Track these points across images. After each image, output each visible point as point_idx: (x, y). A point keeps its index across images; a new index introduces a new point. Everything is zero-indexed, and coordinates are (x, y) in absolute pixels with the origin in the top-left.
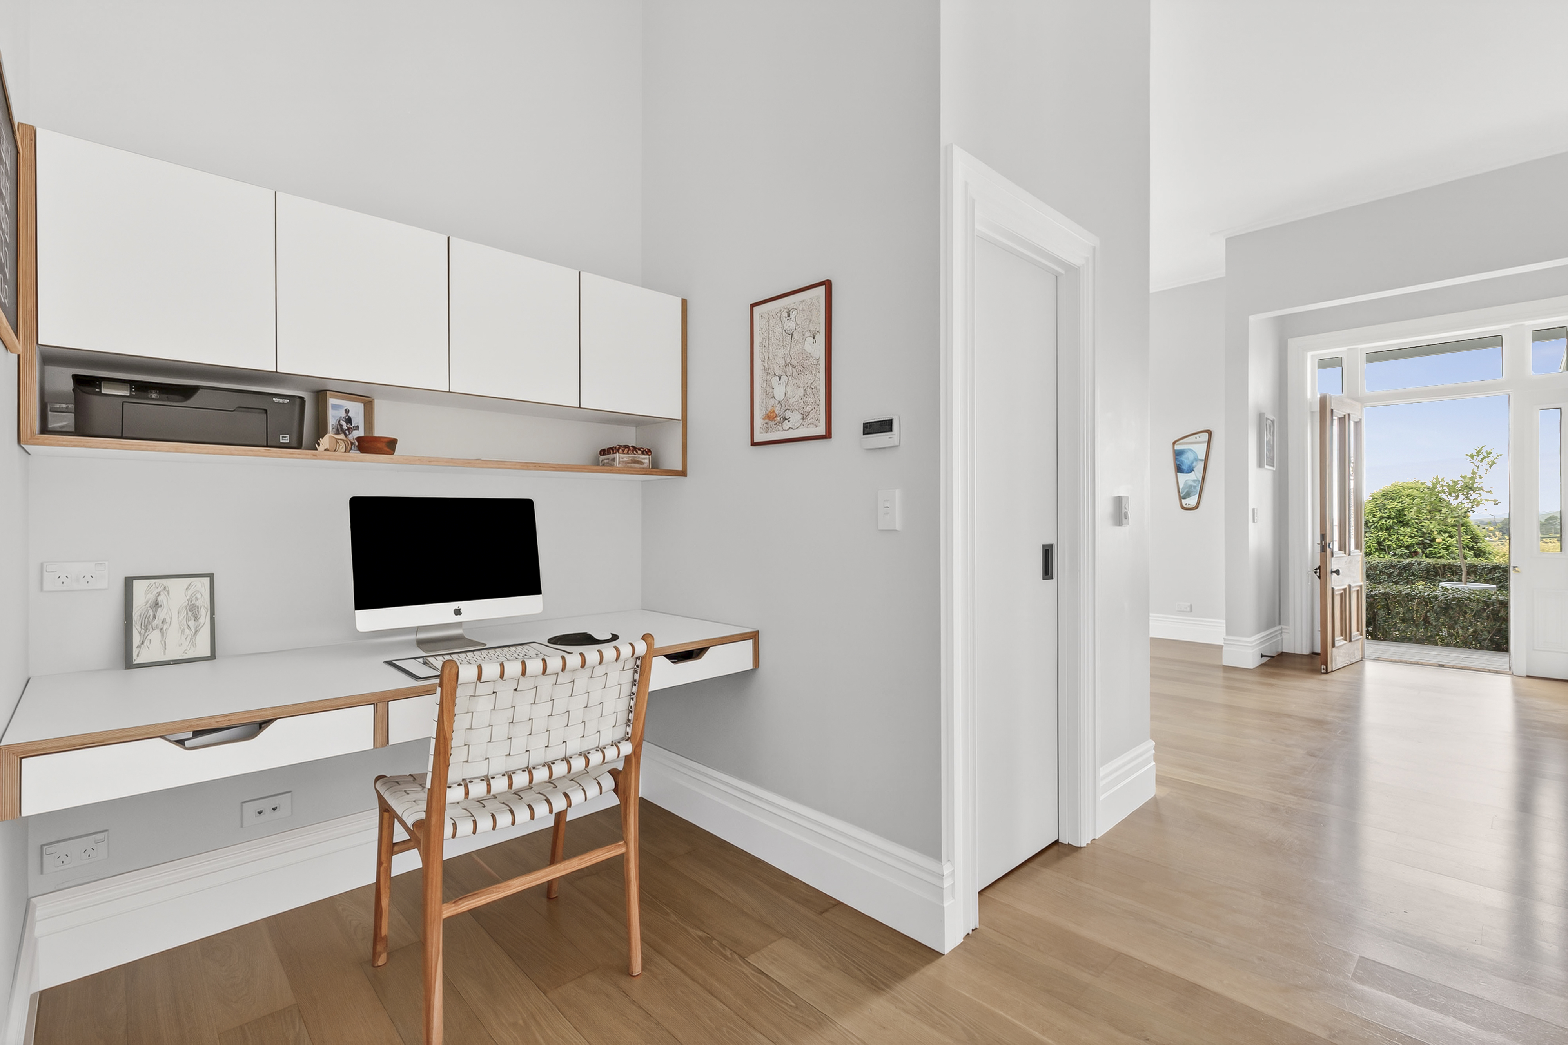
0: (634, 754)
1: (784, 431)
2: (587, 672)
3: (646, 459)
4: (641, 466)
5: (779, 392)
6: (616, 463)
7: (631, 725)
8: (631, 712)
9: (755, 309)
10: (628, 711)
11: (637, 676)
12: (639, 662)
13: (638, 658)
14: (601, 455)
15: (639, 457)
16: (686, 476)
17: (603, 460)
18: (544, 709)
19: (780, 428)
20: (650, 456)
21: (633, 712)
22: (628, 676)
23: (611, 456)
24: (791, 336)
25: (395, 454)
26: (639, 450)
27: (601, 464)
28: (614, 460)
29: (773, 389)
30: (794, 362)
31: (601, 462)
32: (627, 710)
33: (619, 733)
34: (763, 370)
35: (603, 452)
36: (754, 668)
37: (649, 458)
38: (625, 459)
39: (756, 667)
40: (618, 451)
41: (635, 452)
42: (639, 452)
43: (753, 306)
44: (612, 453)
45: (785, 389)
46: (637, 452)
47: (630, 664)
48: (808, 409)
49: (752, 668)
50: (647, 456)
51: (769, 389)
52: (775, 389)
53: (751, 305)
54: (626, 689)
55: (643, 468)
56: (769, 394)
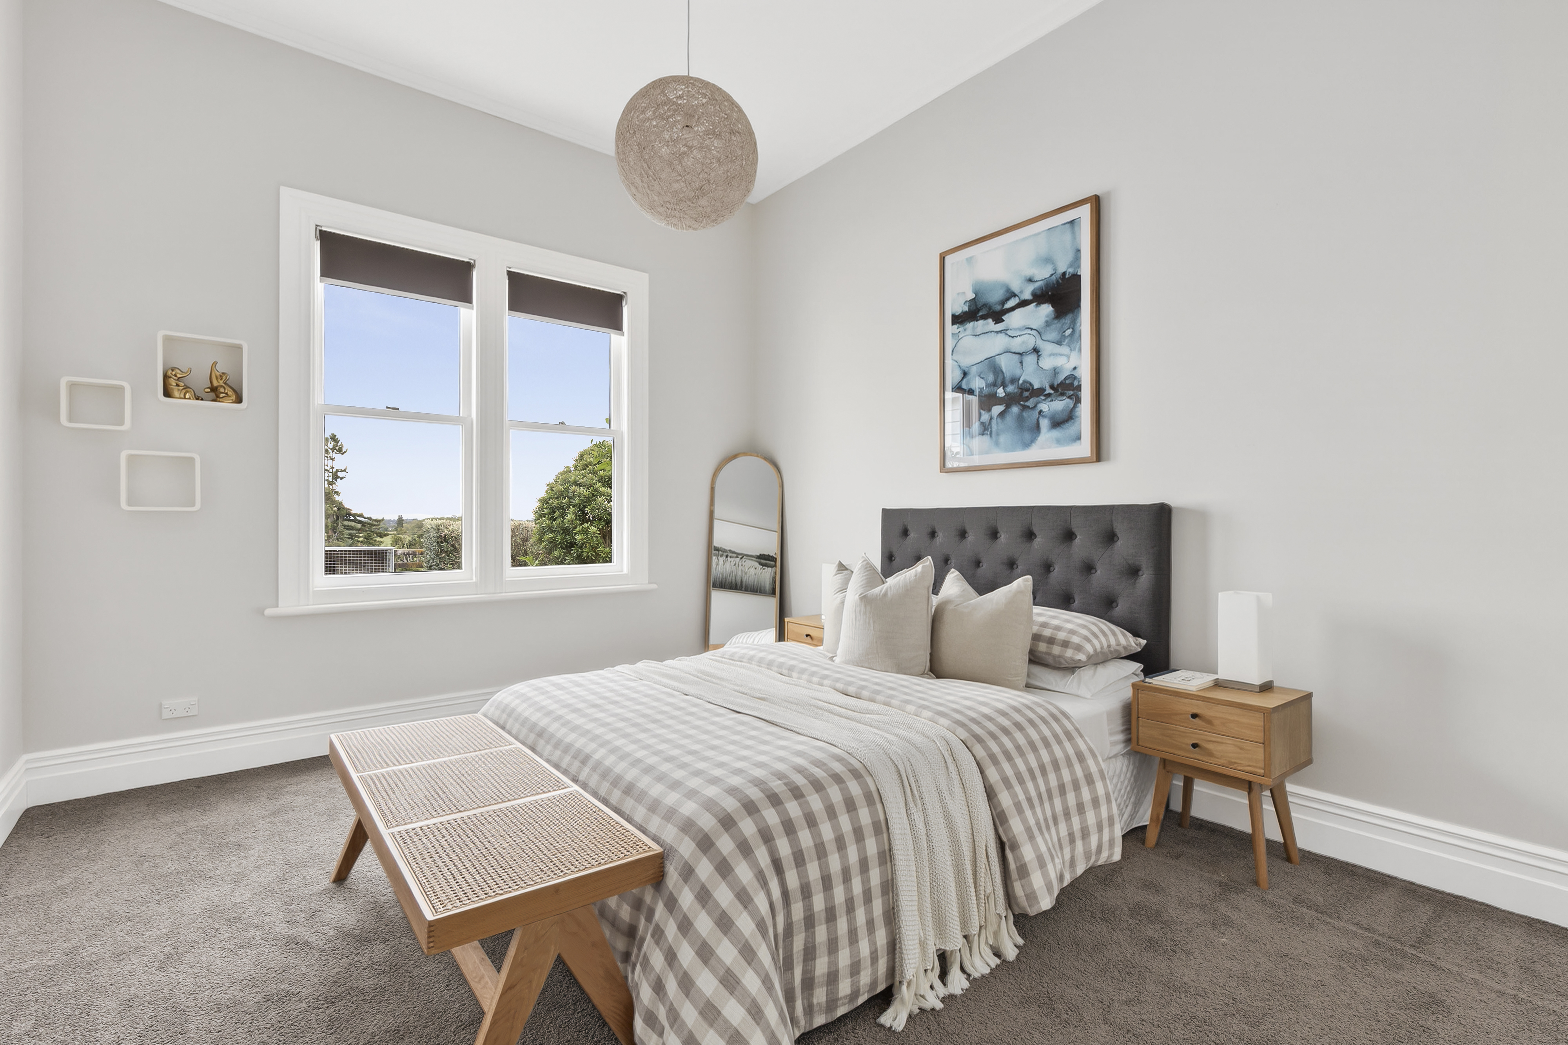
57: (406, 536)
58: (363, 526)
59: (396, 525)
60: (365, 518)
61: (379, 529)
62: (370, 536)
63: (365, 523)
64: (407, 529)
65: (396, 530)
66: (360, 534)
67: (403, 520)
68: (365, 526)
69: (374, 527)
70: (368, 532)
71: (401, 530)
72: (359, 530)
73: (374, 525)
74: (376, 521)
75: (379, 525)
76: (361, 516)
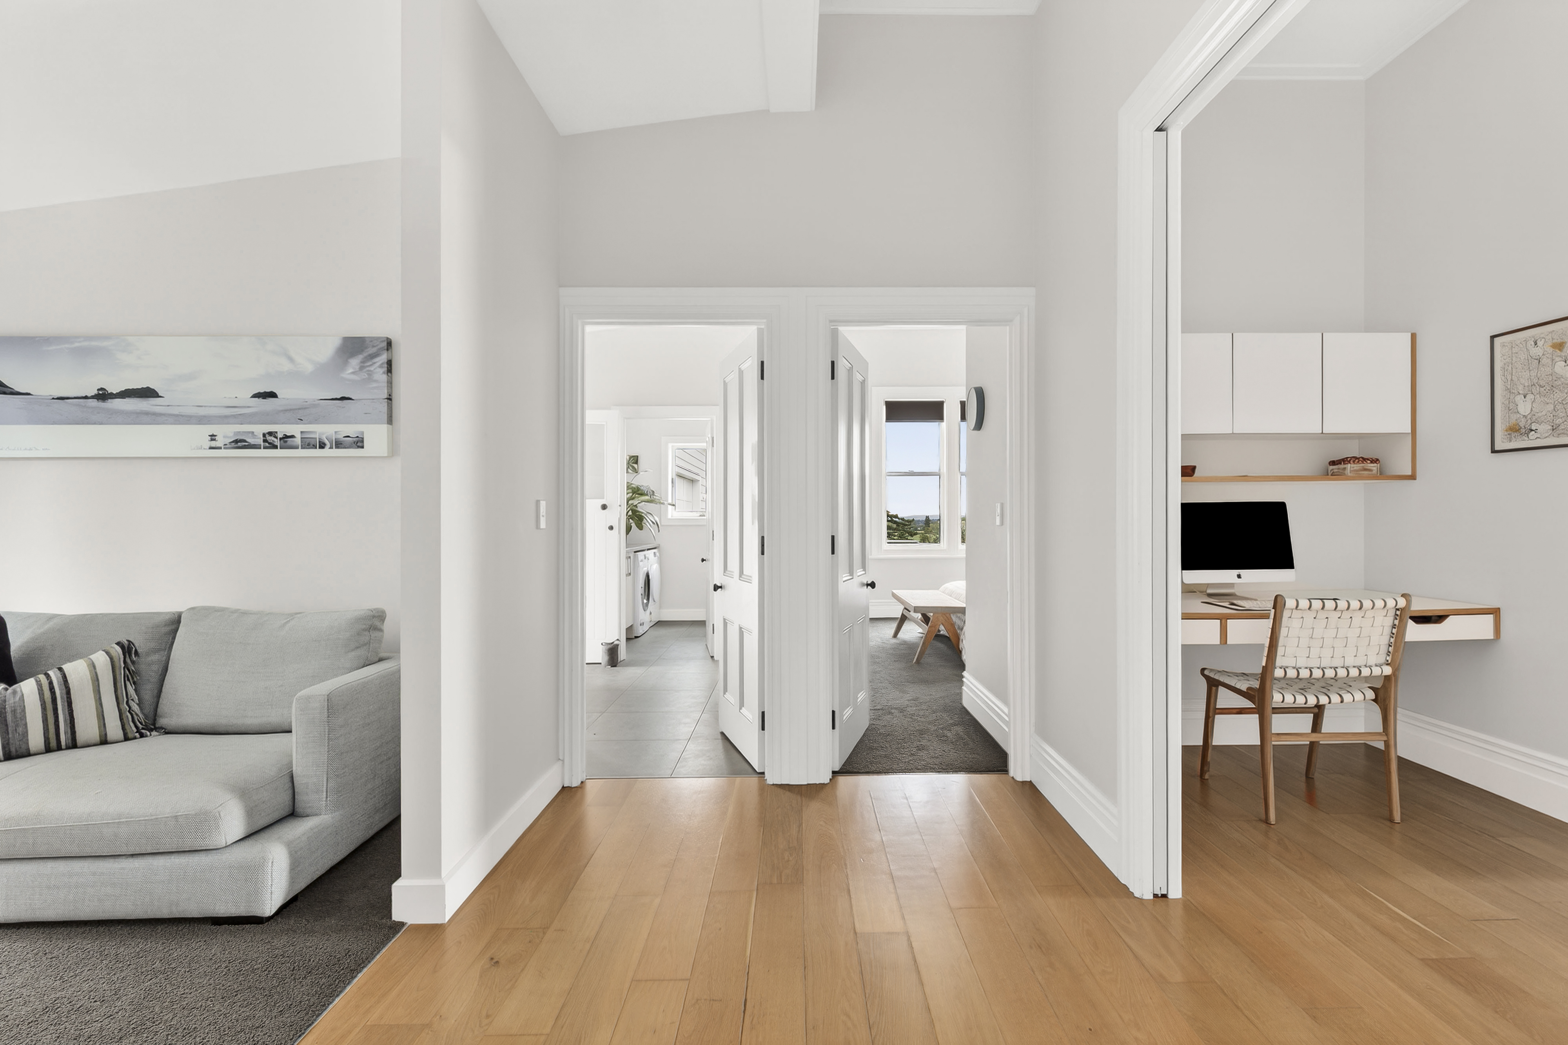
0: (1394, 675)
1: (1530, 441)
2: (1361, 613)
3: (1374, 467)
4: (1370, 473)
5: (1524, 407)
6: (1348, 472)
7: (1391, 656)
8: (1391, 646)
9: (1496, 339)
10: (1388, 645)
11: (1397, 622)
12: (1398, 613)
13: (1398, 609)
14: (1330, 465)
15: (1368, 466)
16: (1415, 479)
17: (1332, 470)
18: (1332, 633)
19: (1526, 438)
20: (1379, 465)
21: (1393, 647)
22: (1389, 621)
23: (1342, 466)
24: (1538, 361)
25: (1195, 475)
26: (1368, 459)
27: (1330, 474)
28: (1345, 469)
29: (1517, 405)
30: (1541, 383)
31: (1331, 471)
32: (1386, 645)
33: (1382, 659)
34: (1506, 390)
35: (1333, 463)
36: (1495, 638)
37: (1377, 466)
38: (1355, 468)
39: (1497, 637)
40: (1349, 462)
41: (1365, 462)
42: (1369, 462)
43: (1493, 337)
44: (1343, 463)
45: (1531, 405)
46: (1366, 462)
47: (1392, 613)
48: (1559, 421)
49: (1492, 638)
50: (1375, 465)
51: (1512, 406)
52: (1518, 406)
53: (1491, 337)
54: (1387, 631)
55: (1372, 474)
56: (1511, 409)
57: (931, 535)
58: (898, 526)
59: (924, 525)
60: (899, 519)
61: (910, 528)
62: (903, 535)
63: (899, 523)
64: (933, 529)
65: (923, 530)
66: (896, 533)
67: (930, 520)
68: (899, 526)
69: (906, 527)
70: (901, 531)
71: (928, 529)
72: (895, 529)
73: (907, 525)
74: (908, 521)
75: (910, 525)
76: (896, 517)
